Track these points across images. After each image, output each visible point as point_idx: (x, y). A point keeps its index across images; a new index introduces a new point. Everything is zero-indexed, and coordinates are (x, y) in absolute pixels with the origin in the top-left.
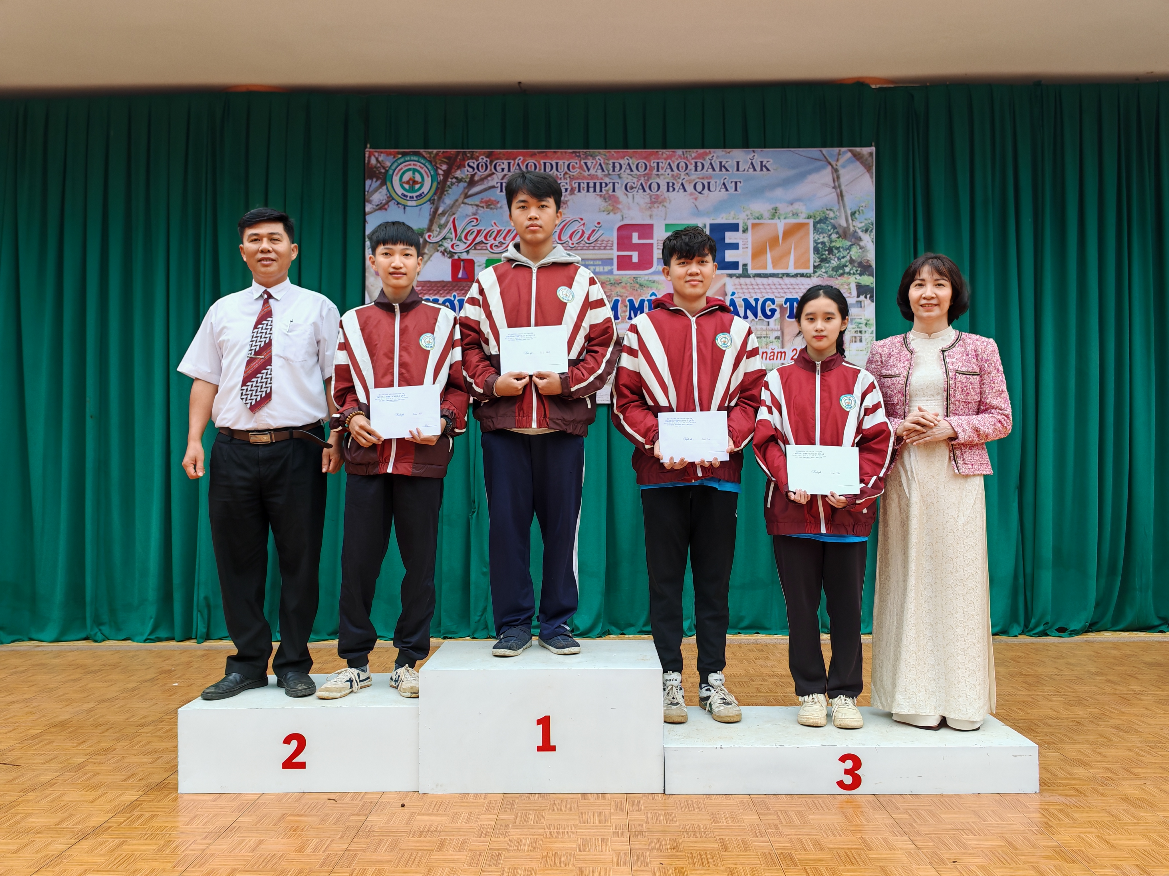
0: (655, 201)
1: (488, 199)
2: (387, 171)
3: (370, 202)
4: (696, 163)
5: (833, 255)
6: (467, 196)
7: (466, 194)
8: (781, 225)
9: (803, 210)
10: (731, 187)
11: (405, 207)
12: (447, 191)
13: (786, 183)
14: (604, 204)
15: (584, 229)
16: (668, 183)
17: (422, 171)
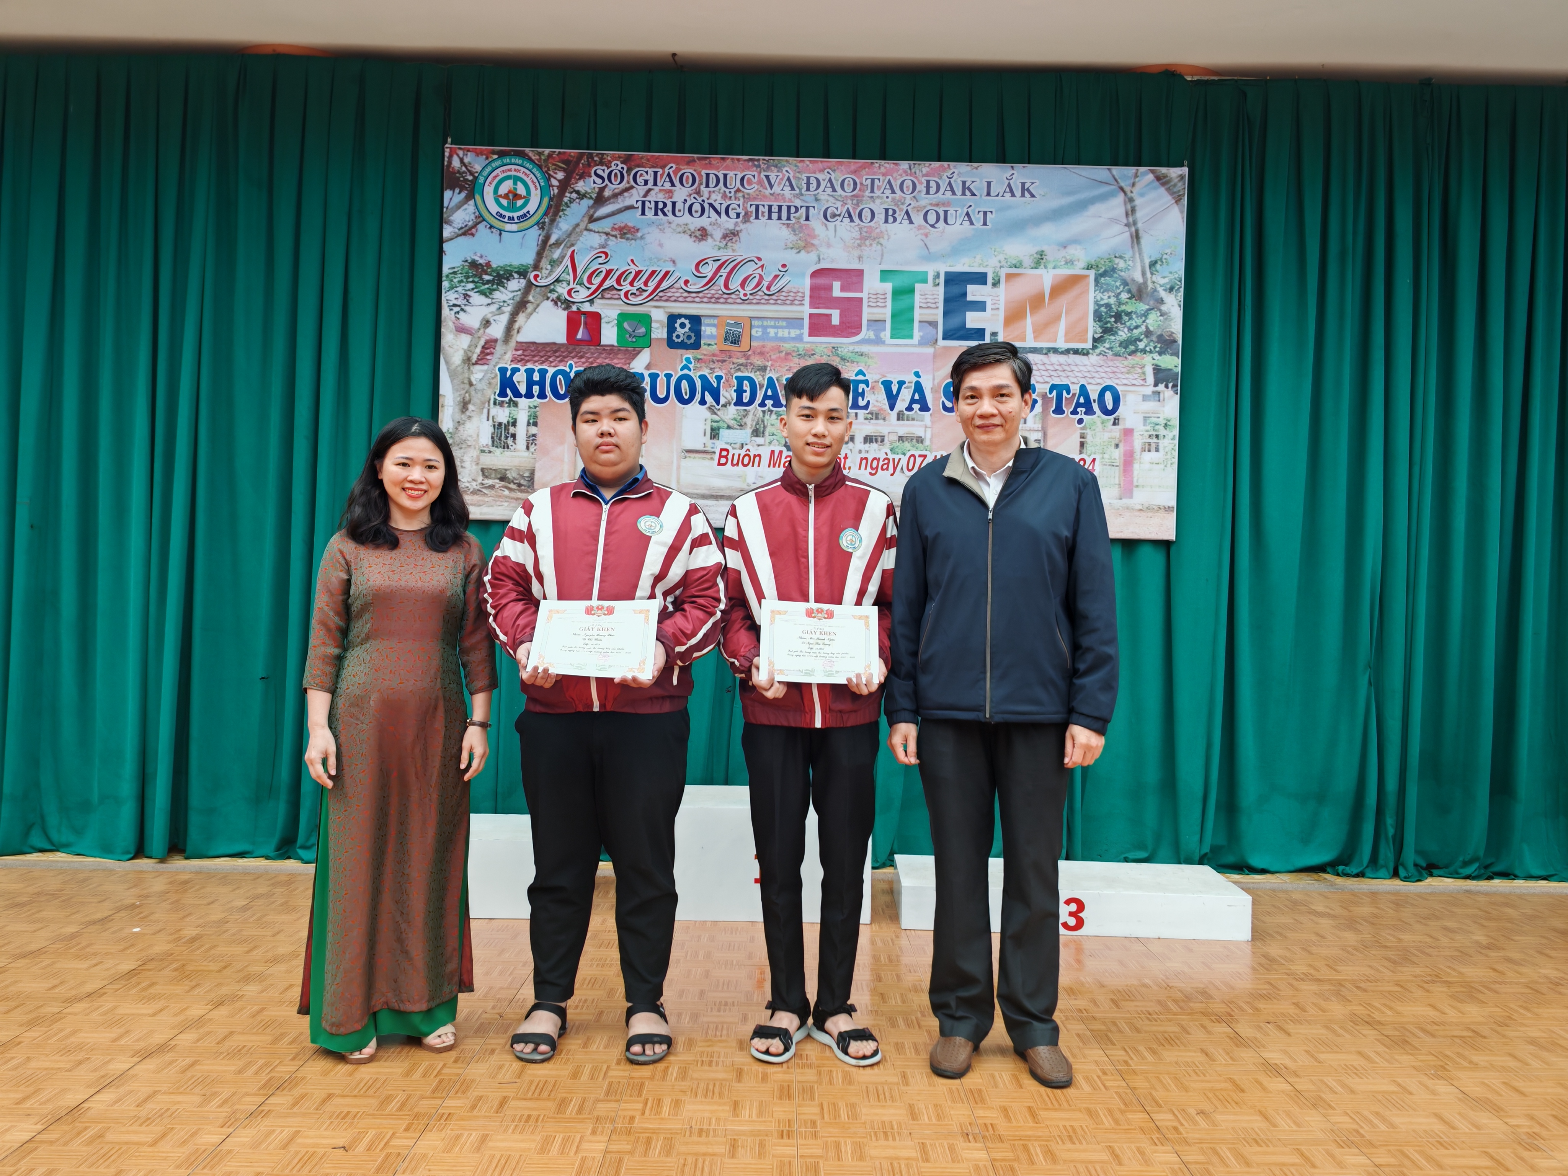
0: (866, 238)
1: (622, 225)
2: (476, 178)
3: (449, 223)
4: (928, 182)
5: (1122, 324)
6: (592, 220)
7: (592, 216)
8: (1047, 278)
9: (1081, 256)
10: (978, 219)
11: (501, 232)
12: (563, 210)
13: (1058, 215)
14: (792, 238)
15: (762, 274)
16: (887, 210)
17: (528, 180)
